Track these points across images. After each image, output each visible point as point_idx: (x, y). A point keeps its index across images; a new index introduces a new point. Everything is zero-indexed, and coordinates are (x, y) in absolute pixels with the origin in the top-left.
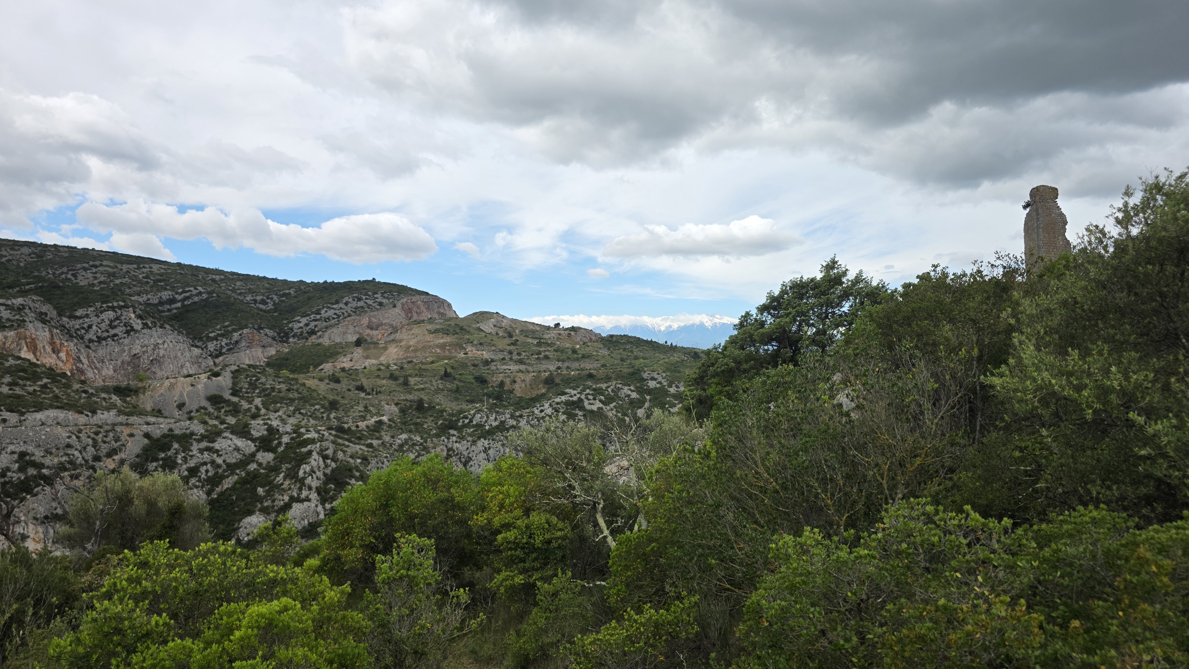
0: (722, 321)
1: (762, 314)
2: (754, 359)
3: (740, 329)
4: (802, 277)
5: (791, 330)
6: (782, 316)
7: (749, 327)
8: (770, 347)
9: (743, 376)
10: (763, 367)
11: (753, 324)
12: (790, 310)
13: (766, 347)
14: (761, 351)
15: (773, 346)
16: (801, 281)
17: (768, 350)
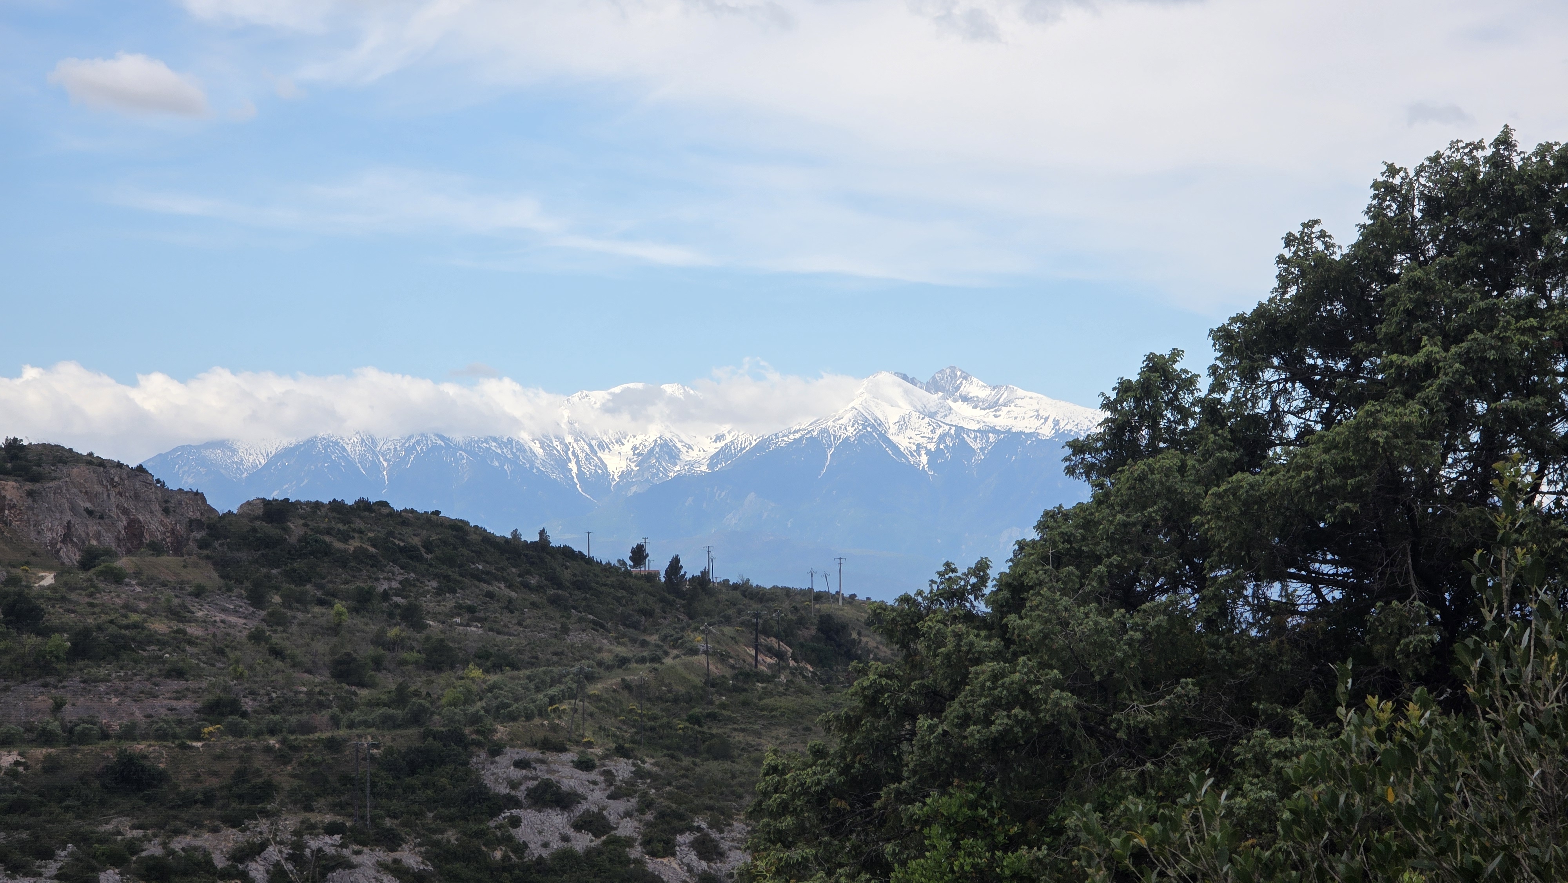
0: (1003, 421)
1: (1250, 376)
2: (1195, 669)
3: (1110, 469)
4: (1505, 141)
5: (1430, 482)
6: (1377, 392)
7: (1170, 459)
8: (1301, 591)
9: (1129, 775)
10: (1251, 719)
11: (1193, 440)
12: (1430, 348)
13: (1274, 592)
14: (1245, 613)
15: (1316, 581)
16: (1497, 162)
17: (1288, 607)
